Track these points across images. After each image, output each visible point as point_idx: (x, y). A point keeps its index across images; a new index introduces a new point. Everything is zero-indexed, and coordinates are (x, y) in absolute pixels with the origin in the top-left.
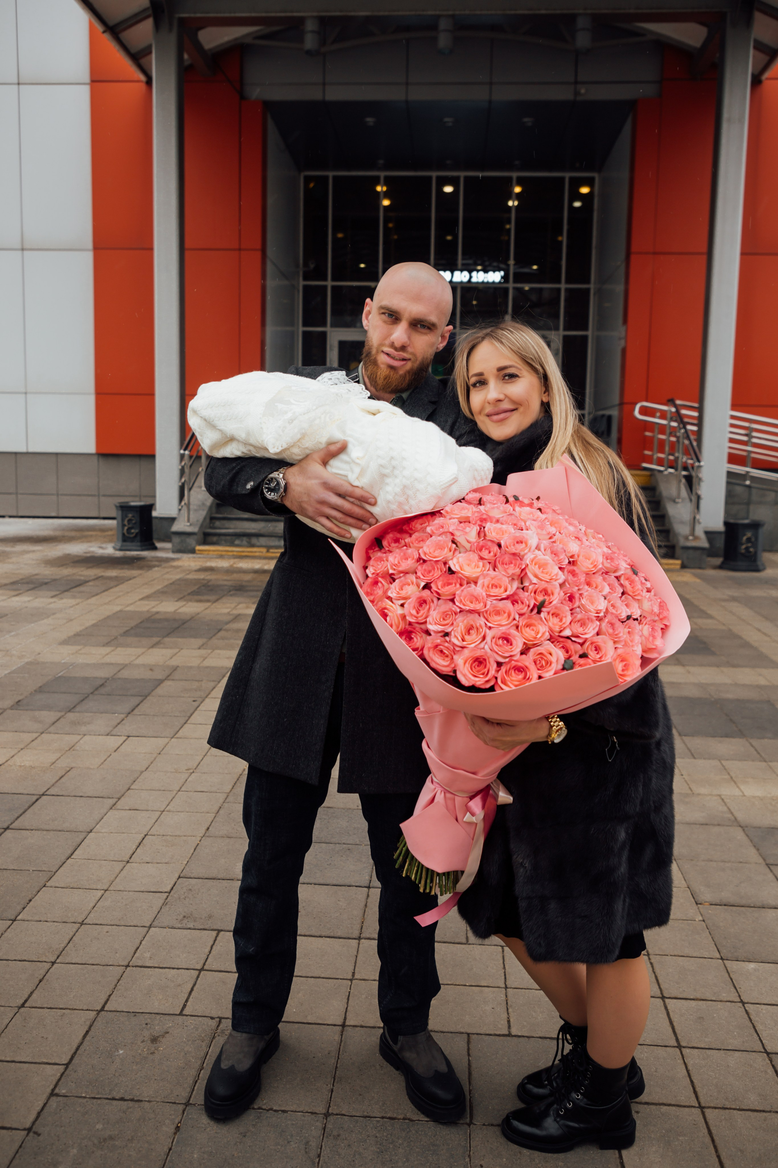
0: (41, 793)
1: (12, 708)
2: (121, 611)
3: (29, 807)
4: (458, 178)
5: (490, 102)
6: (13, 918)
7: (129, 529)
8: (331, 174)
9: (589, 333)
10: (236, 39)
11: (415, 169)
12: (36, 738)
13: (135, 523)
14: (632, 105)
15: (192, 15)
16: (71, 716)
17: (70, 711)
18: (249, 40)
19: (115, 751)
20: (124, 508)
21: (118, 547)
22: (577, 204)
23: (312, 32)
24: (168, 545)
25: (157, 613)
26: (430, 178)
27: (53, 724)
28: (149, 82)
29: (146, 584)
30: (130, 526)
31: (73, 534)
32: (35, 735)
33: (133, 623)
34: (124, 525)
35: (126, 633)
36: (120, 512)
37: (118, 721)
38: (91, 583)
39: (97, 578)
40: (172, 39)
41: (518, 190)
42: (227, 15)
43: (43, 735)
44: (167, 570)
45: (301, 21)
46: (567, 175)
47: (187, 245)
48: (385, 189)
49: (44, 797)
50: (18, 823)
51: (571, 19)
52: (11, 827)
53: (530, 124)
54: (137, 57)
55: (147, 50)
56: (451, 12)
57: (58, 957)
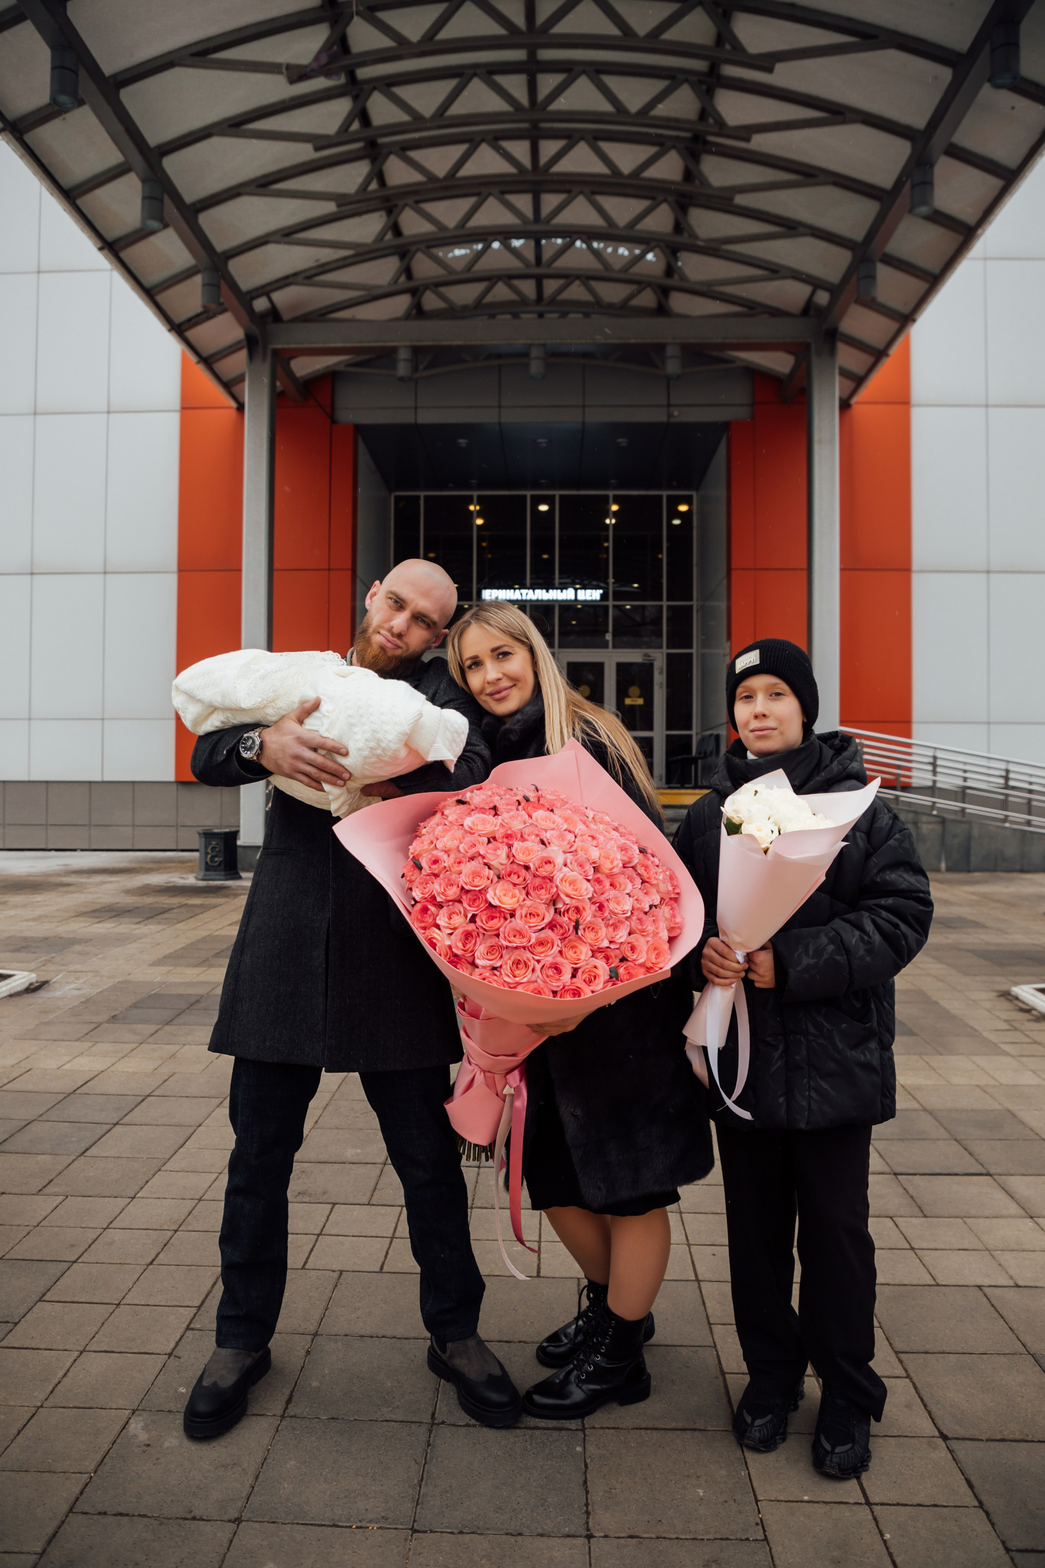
0: (147, 1093)
1: (108, 1022)
2: (209, 935)
3: (136, 1106)
4: (553, 497)
5: (584, 423)
6: (132, 1195)
7: (212, 857)
8: (422, 494)
9: (694, 651)
10: (328, 367)
11: (509, 488)
12: (136, 1048)
13: (219, 851)
14: (726, 426)
15: (286, 346)
16: (167, 1028)
17: (167, 1024)
18: (341, 368)
20: (208, 835)
21: (200, 877)
22: (677, 522)
23: (405, 360)
26: (525, 497)
27: (151, 1035)
28: (241, 408)
29: (234, 910)
30: (214, 854)
31: (151, 865)
32: (134, 1046)
33: (224, 945)
34: (207, 853)
36: (203, 839)
38: (176, 911)
39: (182, 906)
40: (265, 369)
41: (615, 508)
42: (321, 345)
43: (142, 1045)
45: (394, 350)
46: (665, 493)
47: (277, 565)
48: (478, 508)
49: (150, 1098)
50: (126, 1120)
51: (660, 348)
52: (121, 1122)
53: (624, 444)
54: (230, 386)
55: (240, 379)
56: (542, 342)
57: (180, 1227)
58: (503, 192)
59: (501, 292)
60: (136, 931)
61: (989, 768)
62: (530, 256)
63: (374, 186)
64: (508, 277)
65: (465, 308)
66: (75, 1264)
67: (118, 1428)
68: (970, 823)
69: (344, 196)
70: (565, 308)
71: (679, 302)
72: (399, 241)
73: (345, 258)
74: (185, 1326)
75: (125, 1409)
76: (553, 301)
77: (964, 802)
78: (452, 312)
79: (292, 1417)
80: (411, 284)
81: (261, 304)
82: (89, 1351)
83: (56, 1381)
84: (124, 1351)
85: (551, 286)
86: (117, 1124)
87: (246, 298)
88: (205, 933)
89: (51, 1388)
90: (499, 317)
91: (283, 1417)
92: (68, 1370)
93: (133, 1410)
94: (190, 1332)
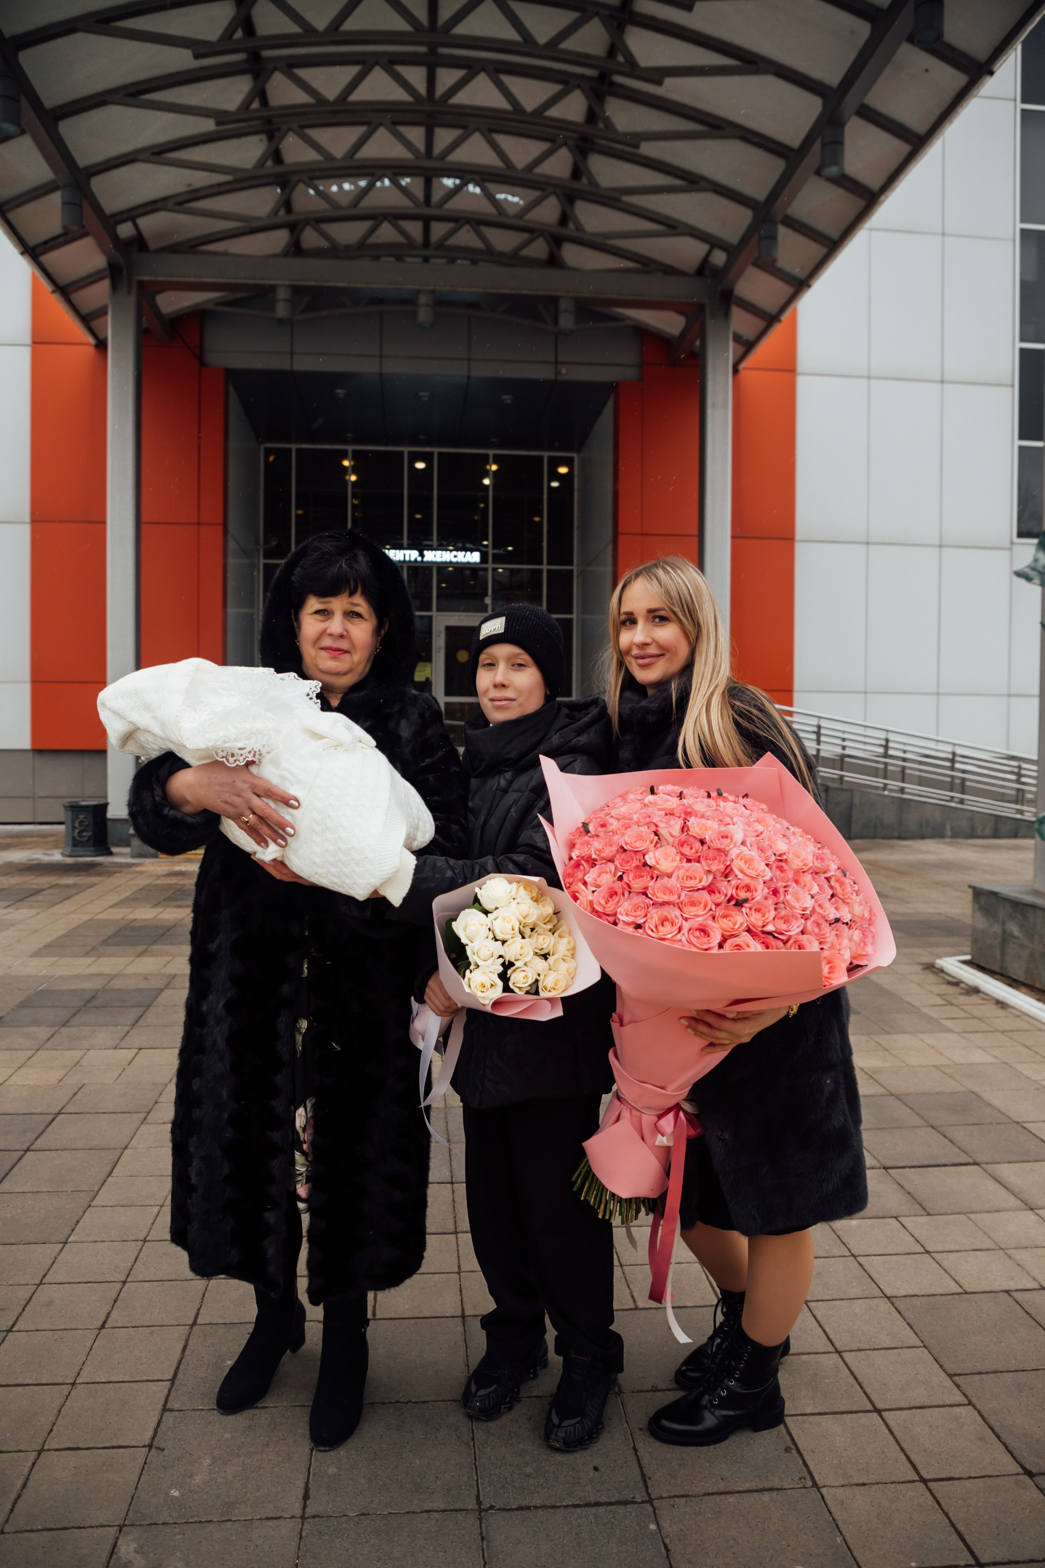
0: (57, 1111)
2: (90, 920)
3: (47, 1127)
4: (431, 454)
5: (469, 377)
6: (63, 1240)
7: (81, 832)
8: (294, 447)
9: (574, 616)
10: (196, 305)
11: (388, 443)
12: (33, 1056)
13: (87, 825)
14: (612, 387)
15: (153, 278)
16: (65, 1030)
17: (64, 1025)
18: (211, 306)
19: (129, 1065)
20: (75, 809)
21: (67, 853)
22: (555, 484)
23: (285, 300)
24: (127, 850)
25: (135, 920)
26: (402, 453)
27: (48, 1040)
28: (101, 345)
29: (112, 890)
30: (82, 828)
31: (9, 841)
32: (30, 1053)
33: (111, 931)
34: (74, 828)
35: (105, 943)
36: (70, 813)
37: (123, 1034)
38: (45, 892)
39: (53, 887)
40: (130, 302)
41: (493, 467)
42: (192, 280)
43: (39, 1052)
44: (132, 876)
45: (273, 289)
46: (546, 454)
47: (144, 518)
48: (351, 463)
49: (60, 1116)
50: (39, 1144)
51: (554, 301)
52: (32, 1148)
53: (509, 401)
54: (87, 319)
55: (102, 312)
56: (430, 288)
57: (128, 1276)
58: (395, 123)
59: (386, 233)
60: (8, 917)
61: (865, 736)
62: (420, 194)
63: (255, 105)
64: (395, 217)
65: (348, 248)
66: (10, 1334)
67: (105, 1554)
68: (851, 791)
69: (225, 113)
70: (453, 254)
71: (571, 254)
72: (280, 169)
73: (220, 185)
74: (160, 1406)
75: (109, 1526)
76: (441, 245)
77: (842, 770)
78: (335, 251)
79: (314, 1517)
80: (291, 218)
81: (125, 230)
82: (49, 1450)
83: (13, 1496)
84: (92, 1445)
85: (438, 230)
86: (28, 1150)
87: (111, 222)
88: (87, 917)
89: (9, 1506)
90: (383, 259)
91: (303, 1517)
92: (28, 1479)
93: (119, 1526)
94: (168, 1413)
